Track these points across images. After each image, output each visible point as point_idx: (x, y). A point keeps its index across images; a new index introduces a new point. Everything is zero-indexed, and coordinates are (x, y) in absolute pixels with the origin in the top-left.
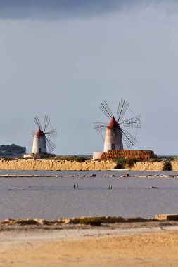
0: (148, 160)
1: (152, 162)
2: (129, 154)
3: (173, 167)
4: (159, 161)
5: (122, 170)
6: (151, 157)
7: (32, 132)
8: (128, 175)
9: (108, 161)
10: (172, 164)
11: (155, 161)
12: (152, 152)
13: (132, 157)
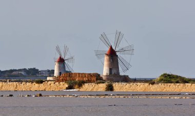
0: (94, 82)
1: (98, 83)
2: (79, 76)
3: (115, 88)
4: (103, 83)
5: (72, 90)
6: (97, 80)
7: (54, 58)
8: (40, 95)
9: (61, 83)
10: (114, 85)
11: (100, 83)
12: (99, 75)
13: (81, 79)
